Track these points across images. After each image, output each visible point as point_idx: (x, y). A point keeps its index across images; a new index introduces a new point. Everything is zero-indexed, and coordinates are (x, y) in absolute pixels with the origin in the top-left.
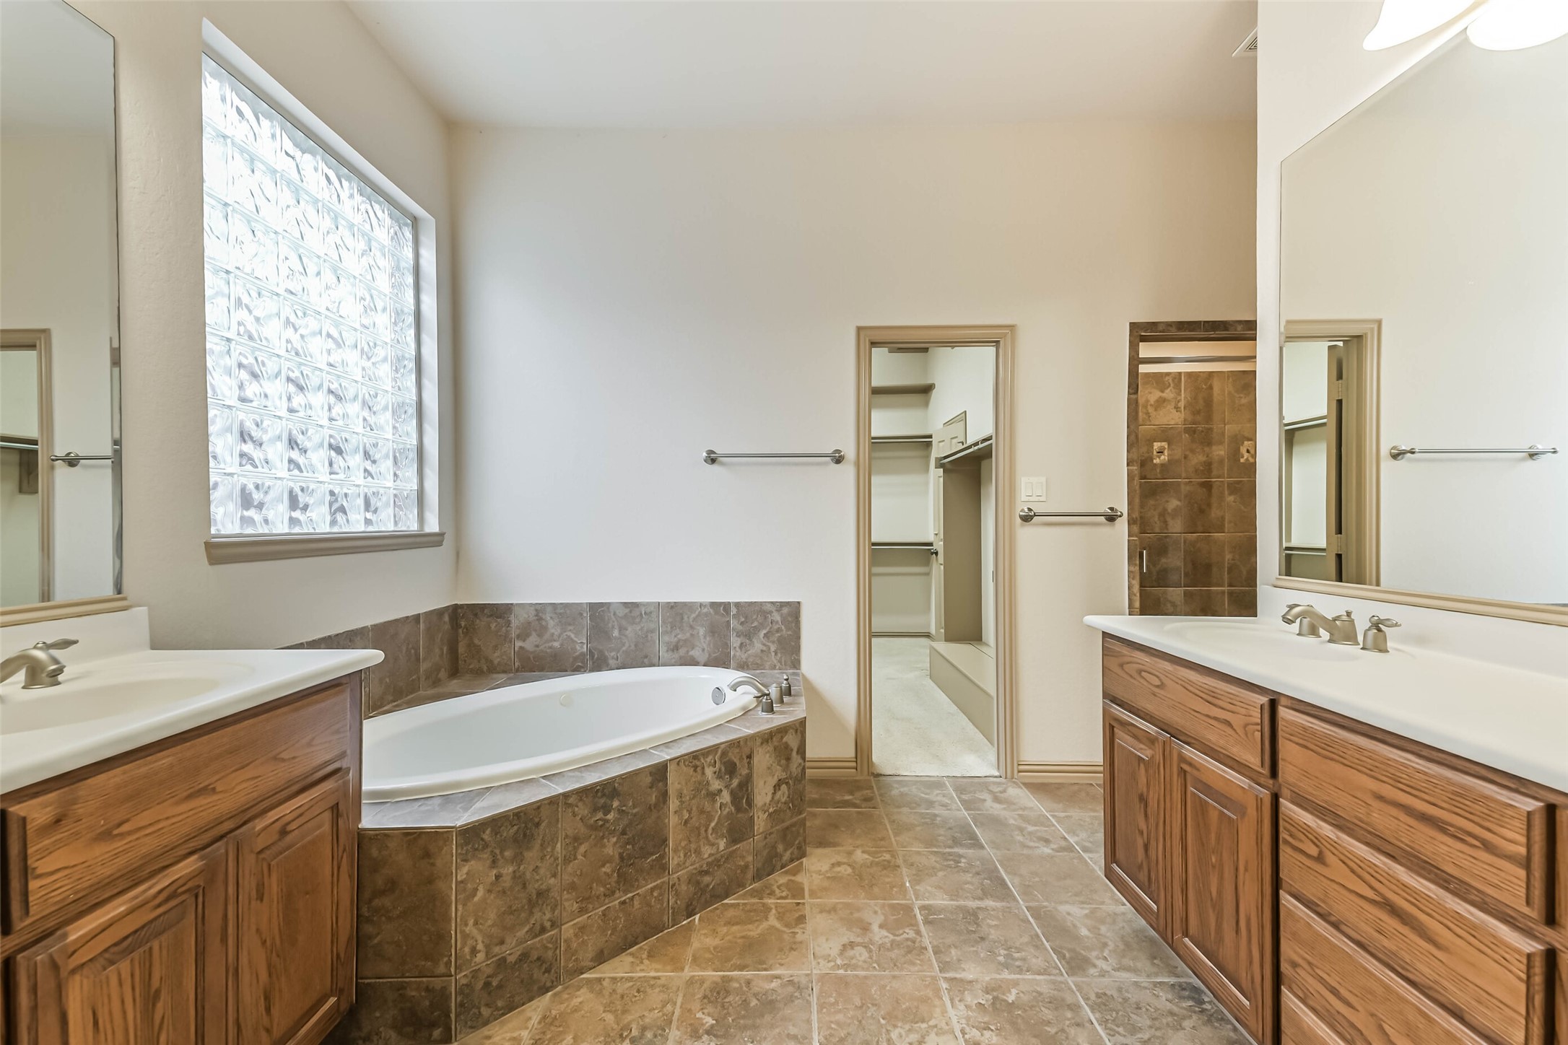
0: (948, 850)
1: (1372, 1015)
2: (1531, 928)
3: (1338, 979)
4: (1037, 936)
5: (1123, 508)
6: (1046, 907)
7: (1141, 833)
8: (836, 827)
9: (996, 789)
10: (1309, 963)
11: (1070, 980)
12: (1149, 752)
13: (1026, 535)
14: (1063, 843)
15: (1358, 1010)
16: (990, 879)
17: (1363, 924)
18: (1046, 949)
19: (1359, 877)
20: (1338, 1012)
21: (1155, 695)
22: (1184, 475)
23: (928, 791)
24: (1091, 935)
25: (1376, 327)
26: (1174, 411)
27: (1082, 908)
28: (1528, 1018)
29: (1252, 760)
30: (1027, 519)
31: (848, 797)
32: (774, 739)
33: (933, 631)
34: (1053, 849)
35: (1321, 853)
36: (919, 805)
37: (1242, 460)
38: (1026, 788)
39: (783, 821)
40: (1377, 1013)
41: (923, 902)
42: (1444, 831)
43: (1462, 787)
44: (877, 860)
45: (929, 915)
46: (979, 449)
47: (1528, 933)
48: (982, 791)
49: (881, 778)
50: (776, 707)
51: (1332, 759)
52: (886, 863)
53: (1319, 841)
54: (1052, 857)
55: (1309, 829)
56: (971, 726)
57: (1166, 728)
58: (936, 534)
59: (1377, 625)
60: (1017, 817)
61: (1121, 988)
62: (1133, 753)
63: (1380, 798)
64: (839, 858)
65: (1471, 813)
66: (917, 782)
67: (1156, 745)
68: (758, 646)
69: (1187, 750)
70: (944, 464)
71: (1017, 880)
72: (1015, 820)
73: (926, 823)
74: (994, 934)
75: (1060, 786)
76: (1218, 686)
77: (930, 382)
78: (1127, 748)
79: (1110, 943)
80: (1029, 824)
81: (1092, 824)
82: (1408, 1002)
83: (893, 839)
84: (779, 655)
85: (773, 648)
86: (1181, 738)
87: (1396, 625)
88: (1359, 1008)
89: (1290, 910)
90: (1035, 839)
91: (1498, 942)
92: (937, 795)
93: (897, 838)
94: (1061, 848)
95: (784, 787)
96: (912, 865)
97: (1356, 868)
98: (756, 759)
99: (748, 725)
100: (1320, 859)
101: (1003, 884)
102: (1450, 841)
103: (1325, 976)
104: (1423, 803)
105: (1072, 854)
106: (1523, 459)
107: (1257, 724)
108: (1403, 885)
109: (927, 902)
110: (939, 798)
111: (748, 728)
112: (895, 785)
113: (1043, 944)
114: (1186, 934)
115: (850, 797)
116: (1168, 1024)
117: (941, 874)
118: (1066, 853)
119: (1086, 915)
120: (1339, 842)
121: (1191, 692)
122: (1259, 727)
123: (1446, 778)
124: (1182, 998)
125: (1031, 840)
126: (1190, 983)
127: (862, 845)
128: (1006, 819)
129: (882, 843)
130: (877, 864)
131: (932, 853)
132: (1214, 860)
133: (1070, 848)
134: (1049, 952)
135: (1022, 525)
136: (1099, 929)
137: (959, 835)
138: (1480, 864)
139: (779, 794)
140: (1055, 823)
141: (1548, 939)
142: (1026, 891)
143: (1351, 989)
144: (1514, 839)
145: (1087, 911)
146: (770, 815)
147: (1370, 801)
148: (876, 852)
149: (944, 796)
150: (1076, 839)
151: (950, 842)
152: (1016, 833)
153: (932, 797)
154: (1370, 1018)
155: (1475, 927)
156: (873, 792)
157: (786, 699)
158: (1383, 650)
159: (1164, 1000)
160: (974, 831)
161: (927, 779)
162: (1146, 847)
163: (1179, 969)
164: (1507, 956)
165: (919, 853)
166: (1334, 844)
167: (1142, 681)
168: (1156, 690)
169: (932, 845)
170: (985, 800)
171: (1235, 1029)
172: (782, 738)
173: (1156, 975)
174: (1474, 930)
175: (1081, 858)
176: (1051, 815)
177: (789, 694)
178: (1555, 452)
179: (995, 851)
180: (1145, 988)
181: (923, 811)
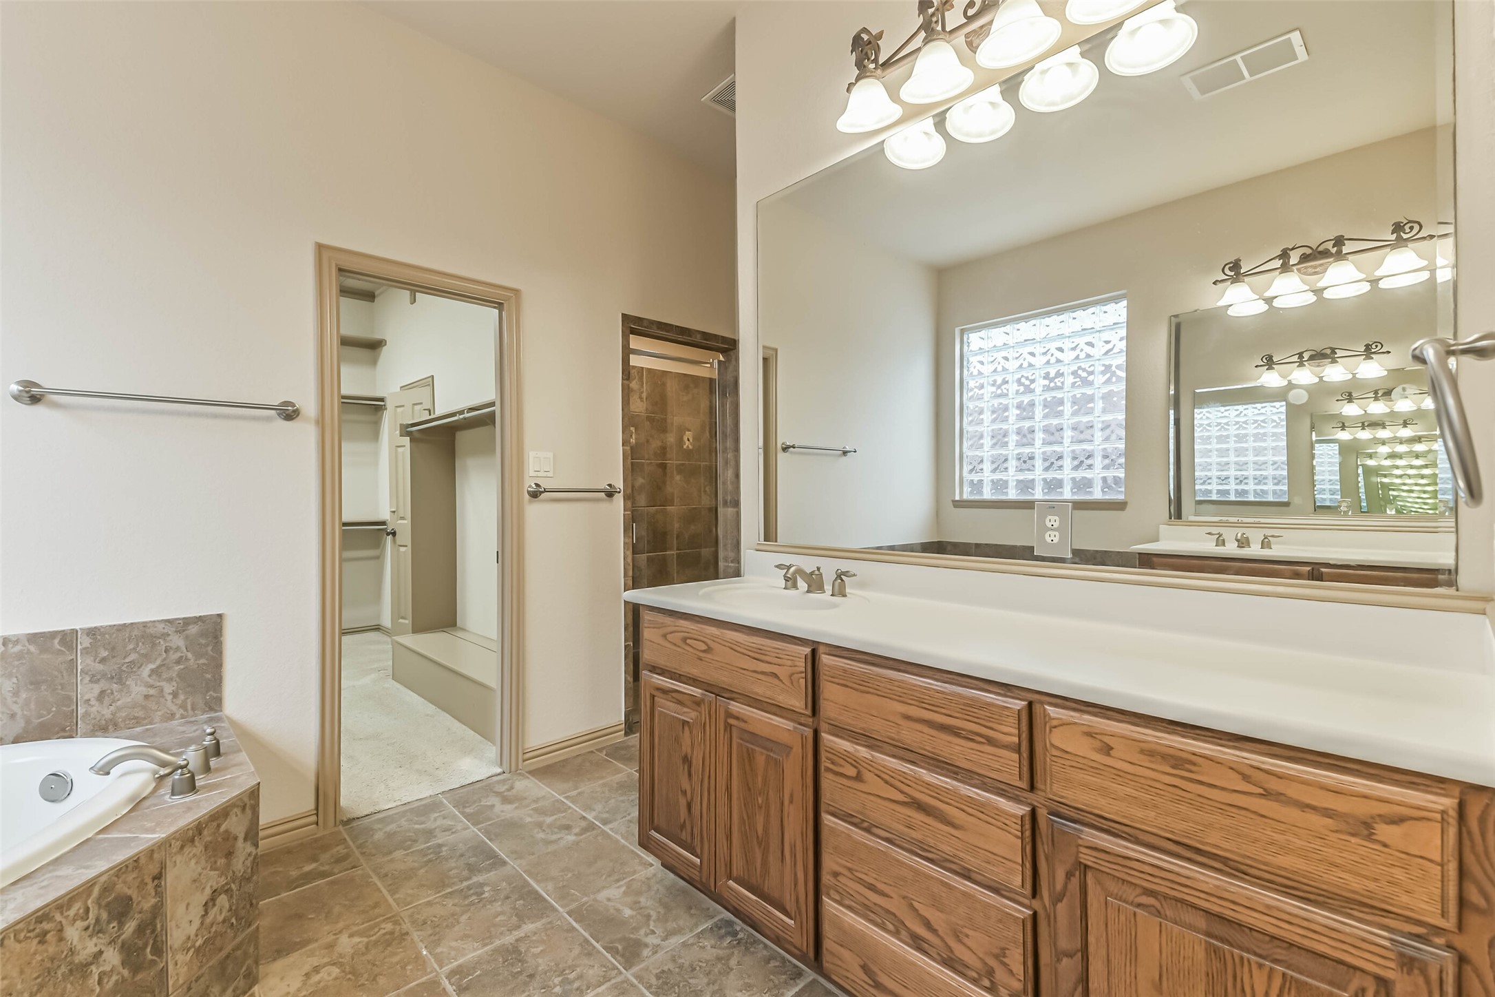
0: (465, 884)
1: (904, 898)
2: (1017, 795)
3: (875, 876)
4: (586, 941)
5: (620, 485)
6: (586, 903)
7: (684, 793)
8: (299, 916)
9: (502, 788)
10: (850, 870)
11: (629, 975)
12: (694, 714)
13: (535, 512)
14: (584, 824)
15: (891, 898)
16: (521, 898)
17: (895, 824)
18: (599, 952)
19: (892, 785)
20: (875, 904)
21: (701, 660)
22: (646, 457)
23: (423, 819)
24: (634, 913)
25: (774, 353)
26: (639, 400)
27: (619, 887)
28: (1023, 865)
29: (797, 704)
30: (534, 495)
31: (308, 868)
32: (205, 832)
33: (387, 621)
34: (576, 835)
35: (859, 772)
36: (415, 841)
37: (685, 447)
38: (533, 776)
39: (221, 950)
40: (907, 895)
41: (450, 966)
42: (958, 735)
43: (972, 699)
44: (373, 938)
45: (461, 979)
46: (465, 419)
47: (1016, 800)
48: (488, 796)
49: (354, 824)
50: (200, 781)
51: (868, 693)
52: (388, 937)
53: (858, 763)
54: (578, 843)
55: (848, 755)
56: (457, 724)
57: (710, 689)
58: (394, 512)
59: (840, 575)
60: (531, 812)
61: (674, 956)
62: (677, 718)
63: (908, 718)
64: (315, 961)
65: (978, 718)
66: (405, 812)
67: (702, 706)
68: (137, 689)
69: (734, 705)
70: (411, 432)
71: (550, 886)
72: (531, 816)
73: (430, 861)
74: (543, 964)
75: (565, 762)
76: (764, 643)
77: (378, 336)
78: (668, 715)
79: (652, 913)
80: (546, 815)
81: (603, 792)
82: (933, 877)
83: (390, 900)
84: (182, 697)
85: (168, 688)
86: (724, 695)
87: (854, 575)
88: (892, 895)
89: (832, 828)
90: (556, 830)
91: (1000, 812)
92: (435, 820)
93: (397, 896)
94: (582, 829)
95: (223, 900)
96: (425, 923)
97: (888, 778)
98: (170, 877)
99: (148, 825)
100: (859, 778)
101: (539, 898)
102: (963, 742)
103: (862, 876)
104: (942, 716)
105: (594, 832)
106: (840, 456)
107: (802, 672)
108: (927, 784)
109: (456, 964)
110: (439, 823)
111: (153, 831)
112: (376, 826)
113: (594, 947)
114: (730, 877)
115: (314, 866)
116: (720, 972)
117: (464, 918)
118: (589, 834)
119: (625, 893)
120: (874, 760)
121: (738, 652)
122: (804, 675)
123: (959, 694)
124: (721, 938)
125: (553, 833)
126: (722, 919)
127: (347, 927)
128: (521, 819)
129: (377, 911)
130: (376, 943)
131: (445, 896)
132: (760, 801)
133: (591, 827)
134: (603, 954)
135: (530, 502)
136: (639, 902)
137: (474, 859)
138: (987, 756)
139: (213, 912)
140: (570, 805)
141: (1029, 801)
142: (563, 896)
143: (885, 881)
144: (1009, 732)
145: (623, 889)
146: (198, 951)
147: (900, 721)
148: (372, 928)
149: (444, 818)
150: (594, 814)
151: (465, 873)
152: (536, 831)
153: (430, 825)
154: (902, 900)
155: (983, 805)
156: (348, 847)
157: (213, 762)
158: (844, 596)
159: (710, 949)
160: (490, 847)
161: (416, 804)
162: (689, 806)
163: (711, 909)
164: (1007, 822)
165: (429, 904)
166: (871, 763)
167: (687, 648)
168: (701, 654)
169: (444, 886)
170: (493, 806)
171: (766, 946)
172: (219, 826)
173: (696, 925)
174: (981, 807)
175: (603, 832)
176: (566, 798)
177: (217, 753)
178: (855, 452)
179: (519, 861)
180: (692, 944)
181: (423, 846)
